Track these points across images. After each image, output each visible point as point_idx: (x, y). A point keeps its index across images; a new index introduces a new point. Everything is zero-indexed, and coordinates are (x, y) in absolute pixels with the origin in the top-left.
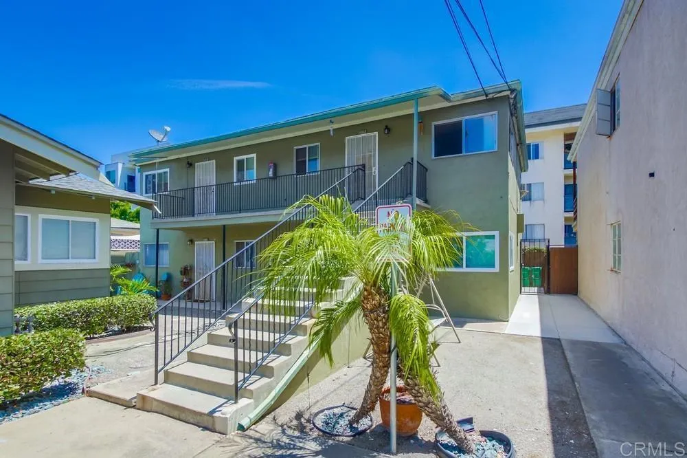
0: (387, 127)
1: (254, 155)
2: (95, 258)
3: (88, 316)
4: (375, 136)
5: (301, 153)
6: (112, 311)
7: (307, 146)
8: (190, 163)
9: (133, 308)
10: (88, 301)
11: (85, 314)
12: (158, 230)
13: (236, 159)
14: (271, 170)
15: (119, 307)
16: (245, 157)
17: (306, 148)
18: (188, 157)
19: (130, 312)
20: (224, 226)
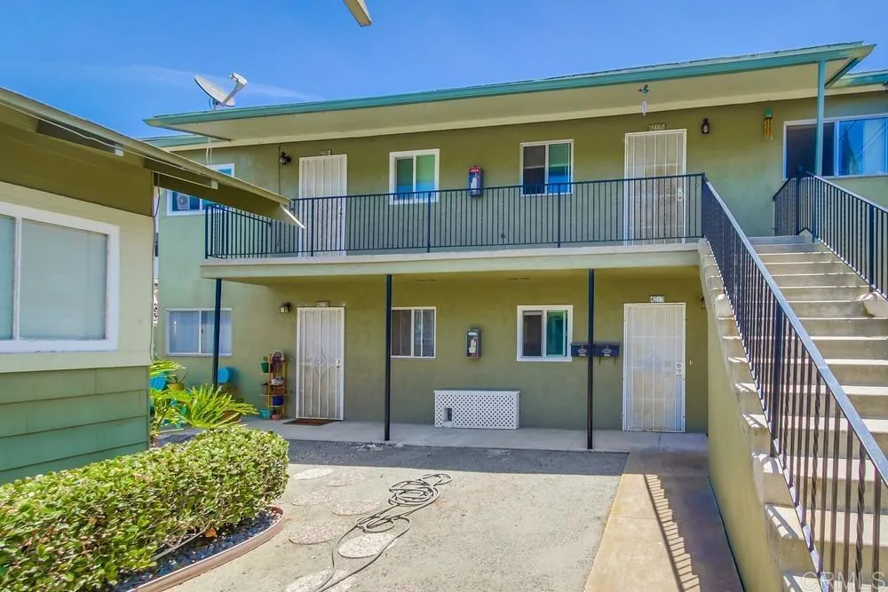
0: (706, 122)
1: (436, 152)
2: (104, 337)
3: (101, 524)
4: (680, 136)
5: (533, 154)
6: (178, 492)
7: (547, 143)
8: (287, 157)
9: (242, 474)
10: (96, 469)
11: (92, 521)
12: (219, 281)
13: (393, 156)
14: (475, 180)
15: (203, 480)
16: (413, 154)
17: (544, 146)
18: (280, 145)
19: (233, 487)
20: (389, 277)
